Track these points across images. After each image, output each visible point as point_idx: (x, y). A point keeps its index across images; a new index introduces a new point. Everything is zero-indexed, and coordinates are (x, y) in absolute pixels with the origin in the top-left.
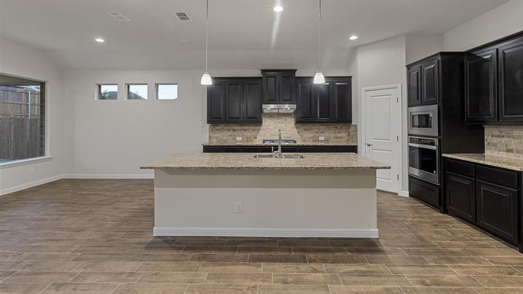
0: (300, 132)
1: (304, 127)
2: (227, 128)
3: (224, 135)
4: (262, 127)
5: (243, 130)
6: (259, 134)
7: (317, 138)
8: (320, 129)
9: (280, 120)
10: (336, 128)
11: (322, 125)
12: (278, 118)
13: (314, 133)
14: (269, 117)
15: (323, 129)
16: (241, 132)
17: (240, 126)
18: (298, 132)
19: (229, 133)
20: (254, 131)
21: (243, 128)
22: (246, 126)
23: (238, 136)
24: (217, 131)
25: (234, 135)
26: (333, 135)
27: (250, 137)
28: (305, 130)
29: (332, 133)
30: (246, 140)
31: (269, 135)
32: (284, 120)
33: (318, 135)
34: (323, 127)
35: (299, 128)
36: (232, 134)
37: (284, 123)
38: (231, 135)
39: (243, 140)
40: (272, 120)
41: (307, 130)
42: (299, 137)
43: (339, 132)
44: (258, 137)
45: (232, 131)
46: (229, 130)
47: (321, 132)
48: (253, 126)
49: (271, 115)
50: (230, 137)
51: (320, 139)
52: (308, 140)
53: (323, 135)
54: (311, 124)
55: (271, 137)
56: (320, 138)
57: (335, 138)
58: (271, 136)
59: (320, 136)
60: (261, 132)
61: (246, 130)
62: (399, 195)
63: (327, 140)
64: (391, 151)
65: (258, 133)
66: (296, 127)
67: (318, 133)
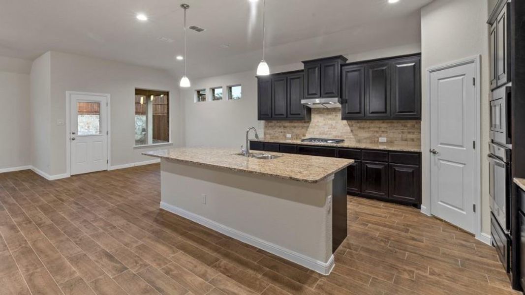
0: (354, 132)
1: (358, 125)
2: (278, 124)
3: (276, 132)
4: (311, 124)
5: (293, 127)
6: (308, 132)
7: (377, 139)
8: (380, 128)
9: (330, 116)
10: (405, 126)
11: (383, 122)
12: (327, 114)
13: (371, 132)
14: (317, 114)
15: (386, 128)
16: (290, 129)
17: (290, 122)
18: (352, 131)
19: (280, 130)
20: (302, 128)
21: (292, 124)
22: (295, 123)
23: (289, 133)
24: (270, 128)
25: (285, 133)
26: (400, 136)
27: (299, 135)
28: (360, 128)
29: (399, 133)
30: (295, 137)
31: (318, 132)
32: (334, 116)
33: (377, 135)
34: (384, 125)
35: (352, 126)
36: (283, 130)
37: (334, 120)
38: (282, 132)
39: (292, 137)
40: (321, 116)
41: (363, 128)
42: (352, 137)
43: (409, 133)
44: (307, 135)
45: (282, 128)
46: (280, 127)
47: (383, 132)
48: (302, 123)
49: (320, 111)
50: (281, 134)
51: (380, 141)
52: (365, 141)
53: (386, 135)
54: (368, 121)
55: (321, 136)
56: (380, 138)
57: (402, 140)
58: (320, 134)
59: (381, 136)
60: (310, 130)
61: (295, 127)
62: (476, 238)
63: (390, 142)
64: (465, 164)
65: (307, 130)
66: (349, 124)
67: (377, 132)
